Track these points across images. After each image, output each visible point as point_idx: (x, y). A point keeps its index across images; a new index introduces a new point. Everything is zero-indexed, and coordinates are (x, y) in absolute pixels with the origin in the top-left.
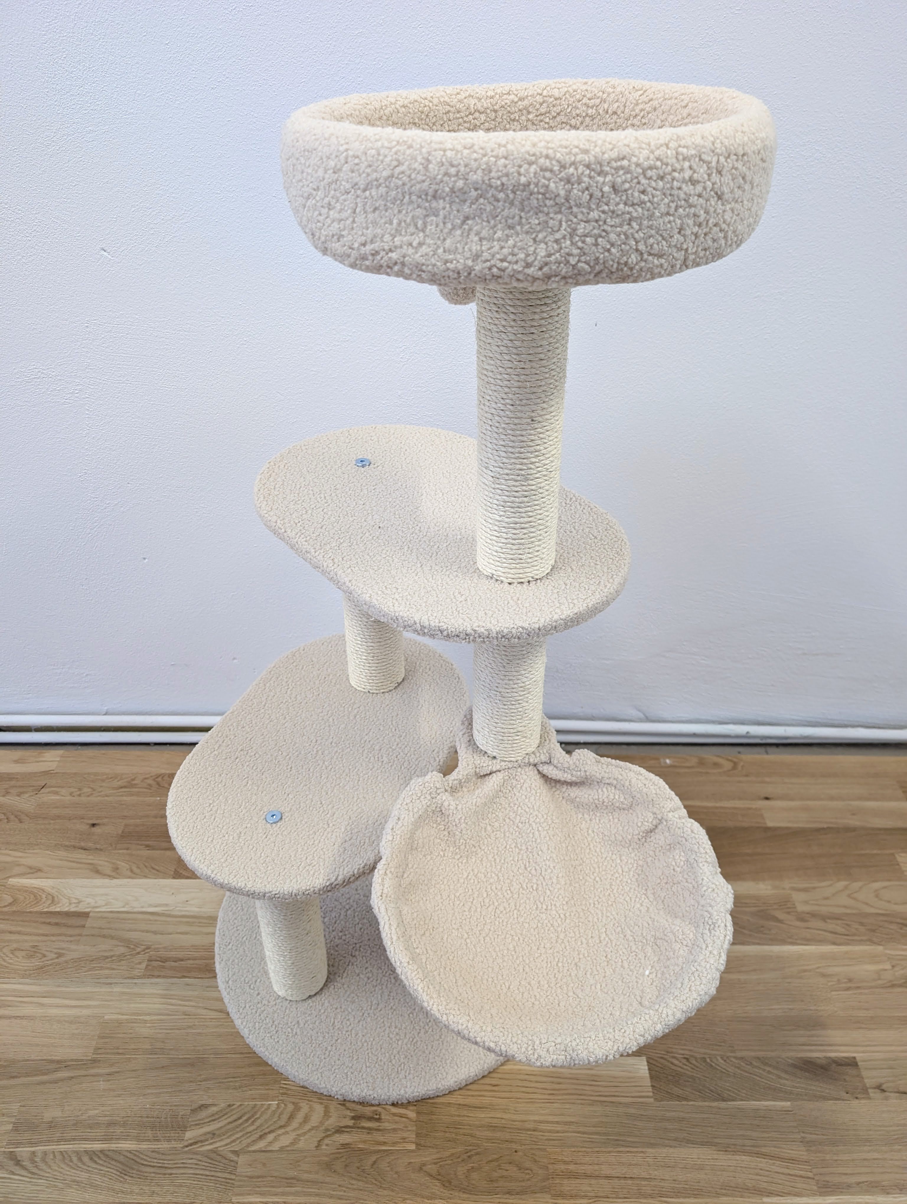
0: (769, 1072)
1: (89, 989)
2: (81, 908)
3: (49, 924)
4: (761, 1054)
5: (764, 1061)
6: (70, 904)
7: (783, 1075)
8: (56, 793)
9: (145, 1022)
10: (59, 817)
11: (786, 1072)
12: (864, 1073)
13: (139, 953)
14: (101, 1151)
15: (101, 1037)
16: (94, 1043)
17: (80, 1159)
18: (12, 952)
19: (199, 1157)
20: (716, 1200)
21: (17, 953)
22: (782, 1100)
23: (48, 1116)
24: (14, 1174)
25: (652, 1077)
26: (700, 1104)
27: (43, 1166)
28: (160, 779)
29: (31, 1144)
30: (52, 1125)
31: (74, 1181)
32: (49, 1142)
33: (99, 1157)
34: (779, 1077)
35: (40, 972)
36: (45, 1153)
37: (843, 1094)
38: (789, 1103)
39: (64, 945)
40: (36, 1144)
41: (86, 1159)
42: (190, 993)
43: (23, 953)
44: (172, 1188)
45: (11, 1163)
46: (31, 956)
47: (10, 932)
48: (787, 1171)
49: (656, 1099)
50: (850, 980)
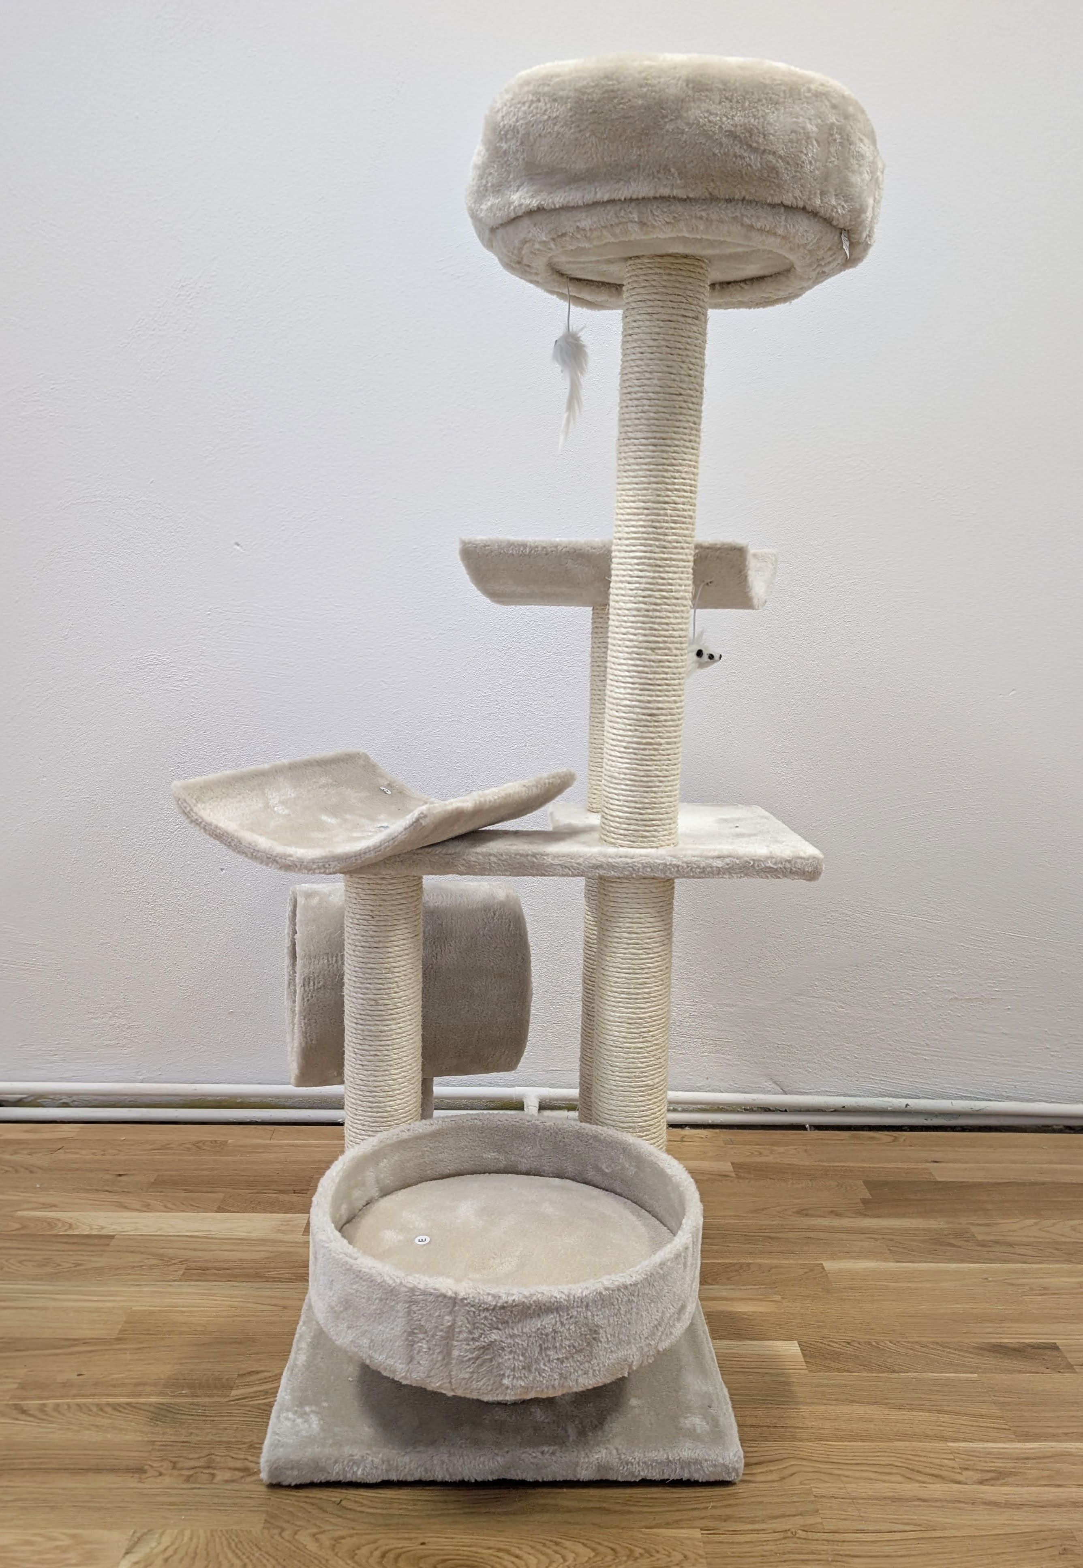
0: (949, 1352)
1: (112, 1289)
2: (104, 1232)
3: (66, 1243)
4: (939, 1340)
5: (941, 1345)
6: (91, 1229)
7: (966, 1355)
8: (77, 1153)
9: (183, 1312)
10: (77, 1169)
11: (971, 1353)
12: (1067, 1355)
13: (175, 1264)
14: (127, 1404)
15: (126, 1322)
16: (120, 1327)
17: (102, 1410)
18: (20, 1262)
19: (248, 1408)
20: (890, 1444)
21: (25, 1263)
22: (965, 1372)
23: (60, 1378)
24: (17, 1419)
25: (804, 1356)
26: (866, 1374)
27: (55, 1414)
28: (200, 1144)
29: (40, 1398)
30: (66, 1385)
31: (93, 1425)
32: (62, 1397)
33: (125, 1409)
34: (963, 1356)
35: (54, 1277)
36: (58, 1405)
37: (1043, 1369)
38: (976, 1375)
39: (86, 1258)
40: (47, 1398)
41: (109, 1409)
42: (236, 1292)
43: (35, 1264)
44: (214, 1431)
45: (14, 1412)
46: (44, 1265)
47: (19, 1249)
48: (975, 1424)
49: (810, 1371)
50: (1045, 1288)
